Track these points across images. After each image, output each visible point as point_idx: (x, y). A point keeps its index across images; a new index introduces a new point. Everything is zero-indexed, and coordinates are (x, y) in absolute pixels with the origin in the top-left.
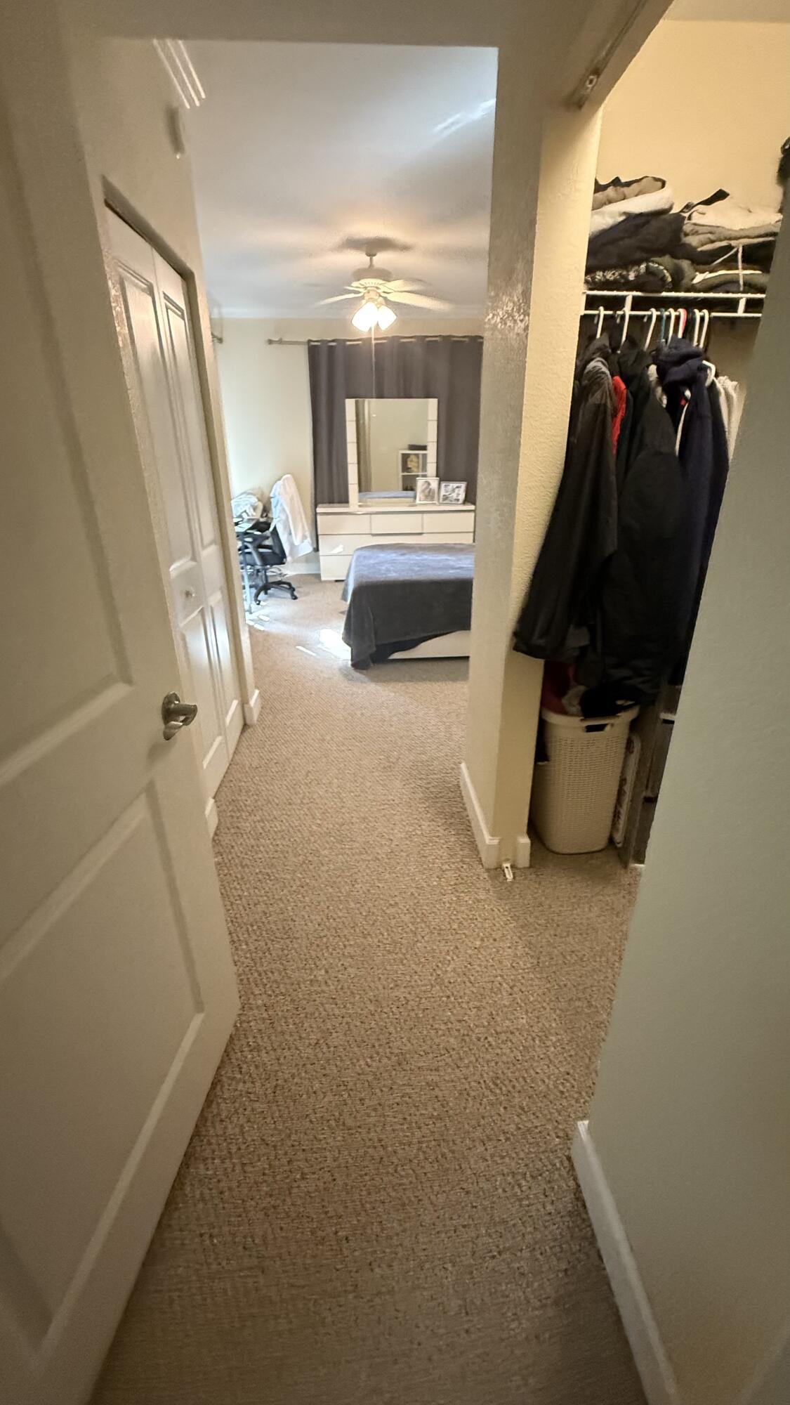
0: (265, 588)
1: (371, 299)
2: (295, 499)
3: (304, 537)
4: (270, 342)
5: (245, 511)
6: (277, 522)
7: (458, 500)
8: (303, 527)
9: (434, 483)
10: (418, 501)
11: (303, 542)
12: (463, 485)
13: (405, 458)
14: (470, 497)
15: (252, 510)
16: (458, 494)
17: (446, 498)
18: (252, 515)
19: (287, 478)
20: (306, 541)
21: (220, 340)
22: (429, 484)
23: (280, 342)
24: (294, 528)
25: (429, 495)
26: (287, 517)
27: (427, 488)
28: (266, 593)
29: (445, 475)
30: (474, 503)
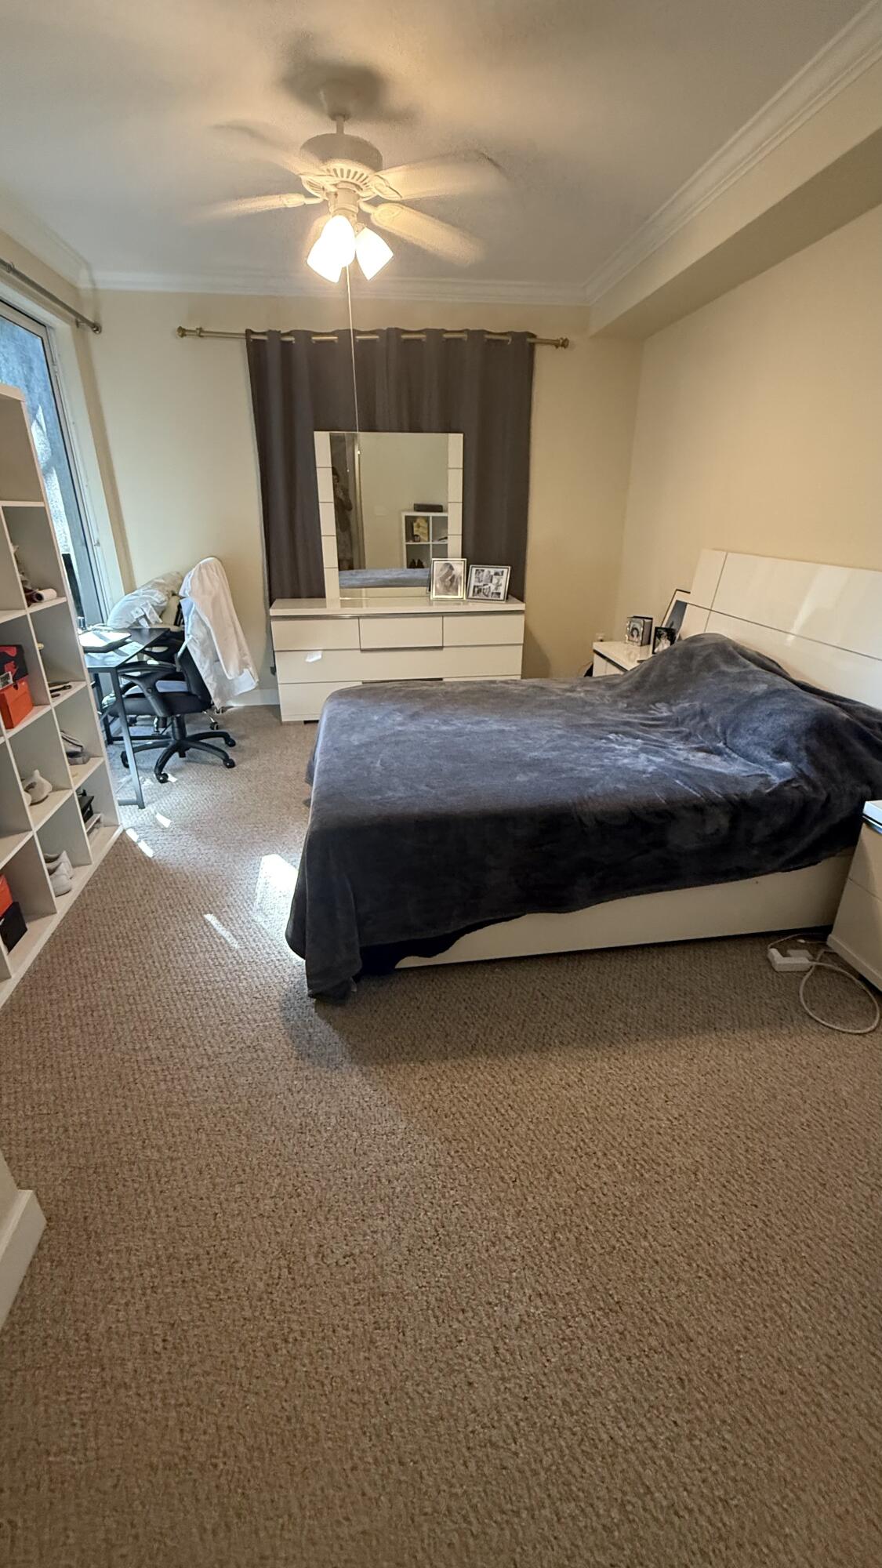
0: (182, 746)
1: (343, 211)
2: (223, 600)
3: (243, 665)
4: (183, 332)
5: (145, 616)
6: (192, 643)
7: (499, 594)
8: (240, 648)
9: (459, 568)
10: (433, 596)
11: (241, 673)
12: (506, 571)
13: (410, 522)
14: (516, 590)
15: (156, 616)
16: (498, 585)
17: (478, 590)
18: (157, 623)
19: (206, 565)
20: (246, 671)
21: (96, 327)
22: (451, 568)
23: (200, 333)
24: (222, 653)
25: (450, 583)
26: (209, 633)
27: (447, 575)
28: (182, 755)
29: (475, 555)
30: (521, 599)
